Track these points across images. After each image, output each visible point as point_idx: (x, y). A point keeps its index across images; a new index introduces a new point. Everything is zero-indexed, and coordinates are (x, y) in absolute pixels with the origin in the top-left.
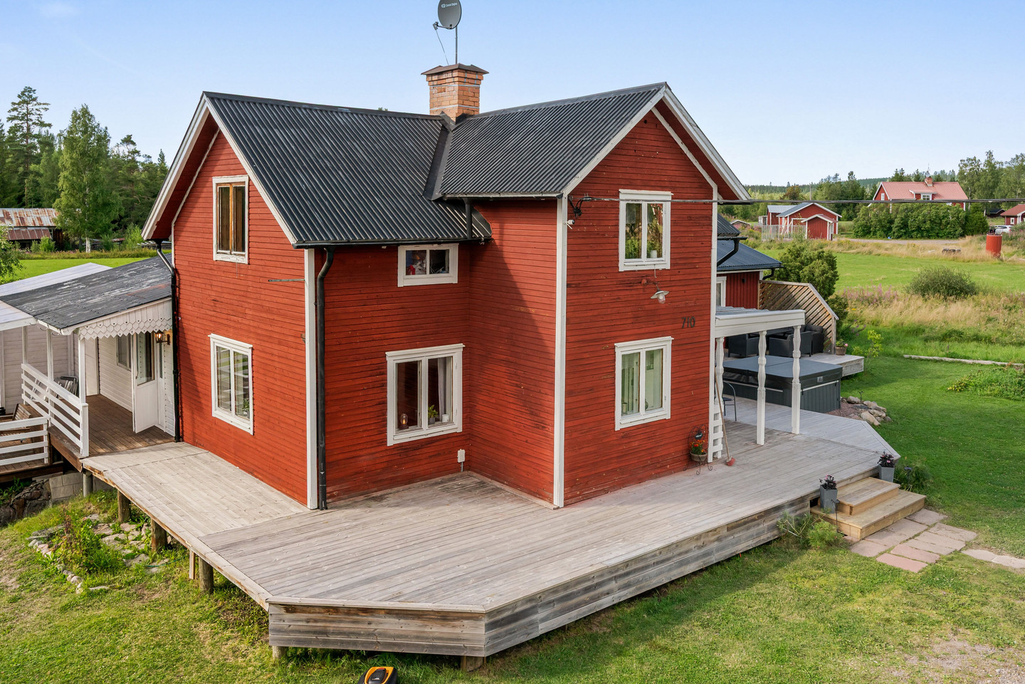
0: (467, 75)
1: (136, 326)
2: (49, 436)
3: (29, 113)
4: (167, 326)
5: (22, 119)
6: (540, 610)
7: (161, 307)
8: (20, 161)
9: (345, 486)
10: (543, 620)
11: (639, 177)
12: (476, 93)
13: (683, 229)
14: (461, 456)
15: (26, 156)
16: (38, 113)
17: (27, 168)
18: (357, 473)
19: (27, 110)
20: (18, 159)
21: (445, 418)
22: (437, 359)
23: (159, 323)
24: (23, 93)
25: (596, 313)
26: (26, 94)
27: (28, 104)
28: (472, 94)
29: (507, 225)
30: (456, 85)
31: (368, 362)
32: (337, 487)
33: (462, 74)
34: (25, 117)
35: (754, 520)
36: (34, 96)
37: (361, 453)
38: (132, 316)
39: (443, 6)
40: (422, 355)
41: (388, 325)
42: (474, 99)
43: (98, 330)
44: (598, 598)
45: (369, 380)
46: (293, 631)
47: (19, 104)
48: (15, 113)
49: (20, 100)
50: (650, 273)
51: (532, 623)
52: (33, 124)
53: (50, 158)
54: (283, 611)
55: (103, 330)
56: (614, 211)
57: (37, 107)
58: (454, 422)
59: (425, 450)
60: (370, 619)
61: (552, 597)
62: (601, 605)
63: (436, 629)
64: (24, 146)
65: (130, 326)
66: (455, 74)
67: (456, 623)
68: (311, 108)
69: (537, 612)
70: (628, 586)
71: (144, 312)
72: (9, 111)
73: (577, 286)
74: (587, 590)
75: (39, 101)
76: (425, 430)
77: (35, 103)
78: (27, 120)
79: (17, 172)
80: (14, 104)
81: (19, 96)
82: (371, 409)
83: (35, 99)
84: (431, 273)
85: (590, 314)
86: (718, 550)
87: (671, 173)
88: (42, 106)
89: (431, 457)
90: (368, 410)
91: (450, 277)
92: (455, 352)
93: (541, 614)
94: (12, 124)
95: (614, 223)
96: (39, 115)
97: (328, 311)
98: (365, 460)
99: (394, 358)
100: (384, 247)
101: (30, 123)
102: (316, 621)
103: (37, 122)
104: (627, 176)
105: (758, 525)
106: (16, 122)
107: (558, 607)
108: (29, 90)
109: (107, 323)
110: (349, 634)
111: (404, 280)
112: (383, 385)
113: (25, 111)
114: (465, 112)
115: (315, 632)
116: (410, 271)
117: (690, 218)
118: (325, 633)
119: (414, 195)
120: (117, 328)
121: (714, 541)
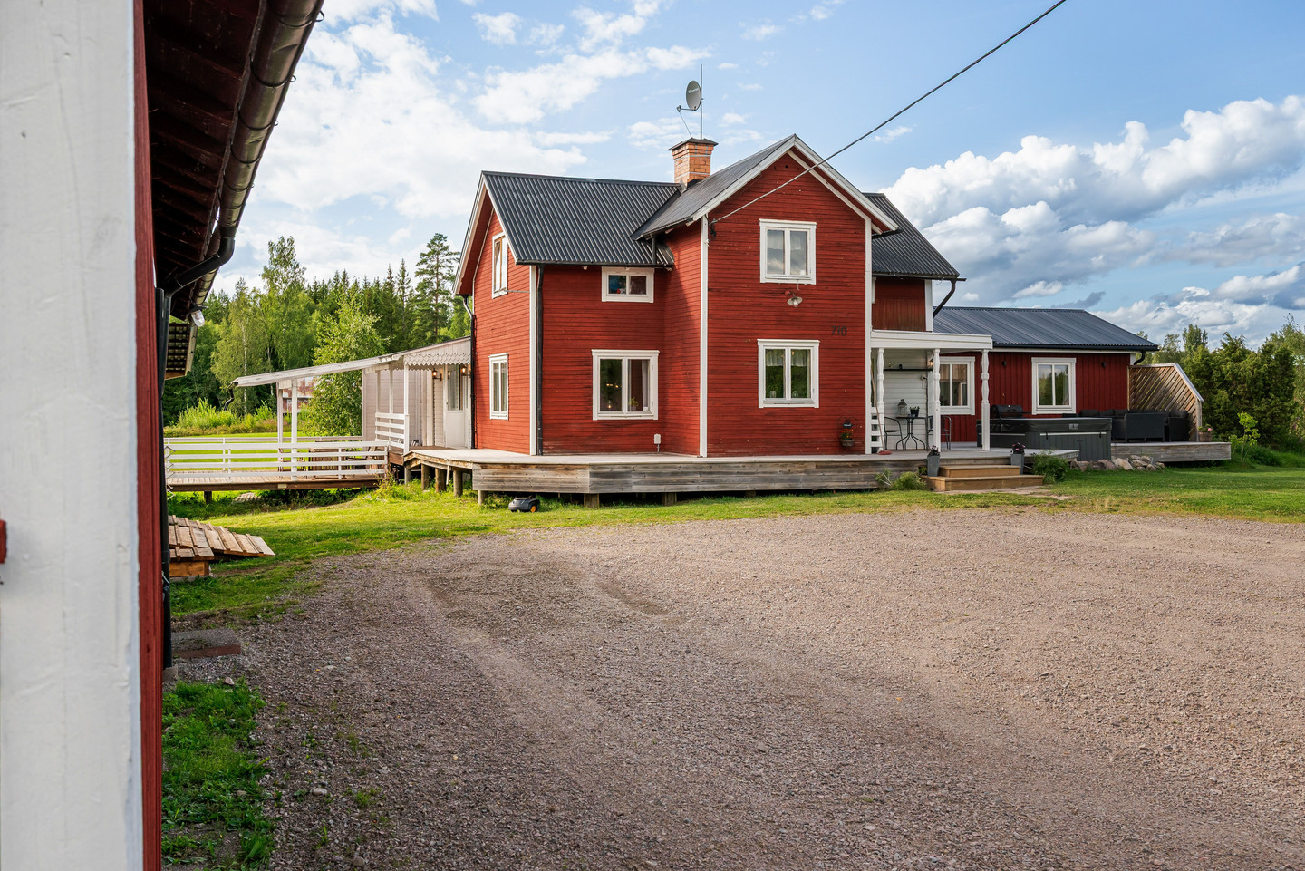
0: (697, 147)
1: (445, 358)
2: (388, 456)
3: (438, 266)
4: (467, 360)
5: (432, 272)
6: (633, 476)
7: (463, 344)
8: (428, 324)
9: (558, 444)
10: (635, 483)
11: (781, 210)
12: (707, 162)
13: (832, 253)
14: (657, 439)
15: (434, 317)
16: (449, 264)
17: (436, 332)
18: (567, 436)
19: (438, 261)
20: (426, 322)
21: (645, 408)
22: (641, 360)
23: (462, 357)
24: (433, 242)
25: (737, 313)
26: (437, 242)
27: (438, 254)
28: (703, 163)
29: (683, 252)
30: (688, 156)
31: (577, 355)
32: (552, 443)
33: (692, 147)
34: (434, 271)
35: (847, 467)
36: (445, 244)
37: (571, 421)
38: (442, 349)
39: (690, 92)
40: (625, 356)
41: (593, 329)
42: (705, 167)
43: (417, 359)
44: (685, 483)
45: (578, 368)
46: (485, 481)
47: (428, 255)
48: (424, 267)
49: (429, 250)
50: (792, 286)
51: (626, 483)
52: (444, 278)
53: (462, 320)
54: (480, 468)
55: (421, 359)
56: (755, 236)
57: (448, 257)
58: (652, 411)
59: (625, 429)
60: (527, 471)
61: (643, 470)
62: (686, 488)
63: (563, 477)
64: (434, 305)
65: (440, 358)
66: (687, 147)
67: (574, 472)
68: (563, 180)
69: (630, 477)
70: (711, 482)
71: (451, 347)
72: (418, 265)
73: (719, 291)
74: (674, 474)
75: (450, 250)
76: (625, 413)
77: (446, 252)
78: (437, 274)
79: (425, 337)
80: (423, 255)
81: (429, 246)
82: (580, 390)
83: (446, 249)
84: (632, 293)
85: (732, 313)
86: (805, 480)
87: (816, 207)
88: (453, 256)
89: (630, 435)
90: (577, 390)
91: (648, 297)
92: (652, 357)
93: (633, 479)
94: (420, 280)
95: (755, 245)
96: (450, 267)
97: (545, 315)
98: (574, 428)
99: (598, 355)
100: (585, 268)
101: (440, 277)
102: (498, 474)
103: (448, 276)
104: (768, 209)
105: (853, 472)
106: (425, 276)
107: (648, 478)
108: (439, 237)
109: (424, 354)
110: (515, 481)
111: (606, 297)
112: (590, 374)
113: (435, 263)
114: (696, 178)
115: (497, 481)
116: (613, 290)
117: (839, 244)
118: (502, 481)
119: (622, 236)
120: (431, 358)
121: (801, 472)
